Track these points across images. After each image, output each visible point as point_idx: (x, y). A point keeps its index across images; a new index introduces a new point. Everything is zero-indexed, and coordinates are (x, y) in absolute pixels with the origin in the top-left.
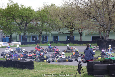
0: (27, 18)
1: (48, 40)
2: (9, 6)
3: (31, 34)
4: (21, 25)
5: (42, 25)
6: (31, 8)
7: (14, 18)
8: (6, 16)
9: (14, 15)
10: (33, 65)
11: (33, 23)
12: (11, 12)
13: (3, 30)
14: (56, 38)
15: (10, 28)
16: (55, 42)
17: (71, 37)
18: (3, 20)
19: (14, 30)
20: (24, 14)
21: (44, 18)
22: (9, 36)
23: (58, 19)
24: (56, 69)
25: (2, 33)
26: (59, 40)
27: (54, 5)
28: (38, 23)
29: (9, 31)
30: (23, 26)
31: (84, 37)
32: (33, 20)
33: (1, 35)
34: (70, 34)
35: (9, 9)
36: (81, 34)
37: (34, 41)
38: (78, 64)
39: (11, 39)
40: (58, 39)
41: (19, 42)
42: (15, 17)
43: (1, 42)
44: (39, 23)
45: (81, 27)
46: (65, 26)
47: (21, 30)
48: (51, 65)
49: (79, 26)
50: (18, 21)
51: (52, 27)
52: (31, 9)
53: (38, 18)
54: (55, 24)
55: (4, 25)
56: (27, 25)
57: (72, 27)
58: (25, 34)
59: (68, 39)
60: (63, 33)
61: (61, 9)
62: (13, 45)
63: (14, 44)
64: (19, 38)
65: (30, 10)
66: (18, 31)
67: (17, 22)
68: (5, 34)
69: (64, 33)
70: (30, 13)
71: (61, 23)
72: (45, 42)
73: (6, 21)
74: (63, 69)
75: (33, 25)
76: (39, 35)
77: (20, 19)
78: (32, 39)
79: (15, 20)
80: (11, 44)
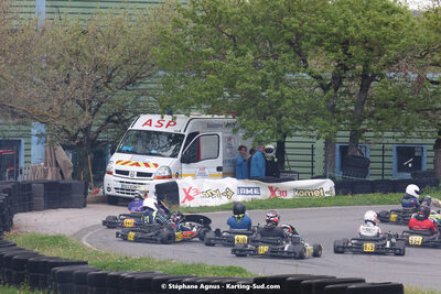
0: (371, 50)
3: (391, 134)
4: (336, 90)
8: (253, 40)
11: (402, 78)
12: (282, 15)
13: (237, 114)
15: (278, 104)
18: (238, 60)
19: (297, 117)
20: (351, 29)
22: (268, 146)
25: (235, 131)
28: (429, 75)
29: (273, 119)
30: (346, 93)
32: (403, 62)
33: (230, 139)
37: (408, 176)
39: (282, 160)
41: (324, 177)
42: (304, 45)
43: (229, 178)
47: (339, 112)
50: (322, 63)
53: (428, 51)
55: (246, 85)
56: (368, 86)
58: (356, 135)
62: (290, 196)
63: (296, 190)
64: (325, 155)
65: (388, 7)
66: (319, 120)
67: (317, 70)
68: (250, 134)
70: (386, 24)
73: (255, 65)
75: (405, 87)
76: (433, 141)
77: (332, 56)
78: (394, 165)
79: (305, 61)
80: (284, 192)
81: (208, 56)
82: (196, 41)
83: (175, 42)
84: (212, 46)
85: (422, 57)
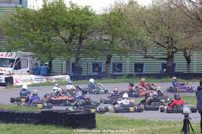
0: (83, 28)
1: (123, 71)
2: (47, 5)
4: (70, 43)
5: (111, 42)
6: (90, 8)
7: (56, 28)
8: (40, 25)
9: (56, 23)
10: (95, 121)
11: (94, 38)
12: (50, 16)
13: (34, 52)
14: (139, 67)
15: (49, 48)
16: (137, 75)
17: (170, 64)
18: (35, 32)
19: (56, 52)
20: (75, 21)
21: (116, 28)
22: (46, 63)
23: (143, 31)
24: (140, 128)
25: (34, 58)
26: (144, 72)
27: (136, 2)
28: (104, 38)
29: (48, 54)
30: (72, 44)
31: (195, 66)
32: (94, 33)
34: (166, 59)
35: (46, 10)
36: (188, 60)
37: (96, 74)
38: (184, 118)
39: (51, 68)
40: (144, 68)
41: (66, 74)
42: (58, 27)
43: (32, 75)
44: (106, 38)
45: (188, 46)
46: (158, 44)
47: (71, 51)
48: (131, 121)
49: (185, 43)
50: (65, 33)
51: (131, 46)
52: (90, 10)
53: (103, 29)
54: (136, 39)
55: (37, 41)
56: (82, 41)
57: (170, 45)
58: (77, 59)
59: (163, 69)
60: (154, 58)
61: (149, 11)
62: (54, 81)
63: (56, 79)
64: (67, 66)
65: (88, 13)
66: (64, 54)
67: (63, 36)
68: (39, 59)
69: (156, 57)
70: (88, 19)
71: (149, 38)
72: (118, 75)
73: (40, 34)
74: (154, 128)
75: (95, 42)
76: (105, 61)
77: (69, 31)
78: (91, 70)
79: (59, 33)
80: (52, 80)
81: (23, 31)
82: (19, 26)
83: (11, 26)
84: (24, 27)
85: (101, 31)
